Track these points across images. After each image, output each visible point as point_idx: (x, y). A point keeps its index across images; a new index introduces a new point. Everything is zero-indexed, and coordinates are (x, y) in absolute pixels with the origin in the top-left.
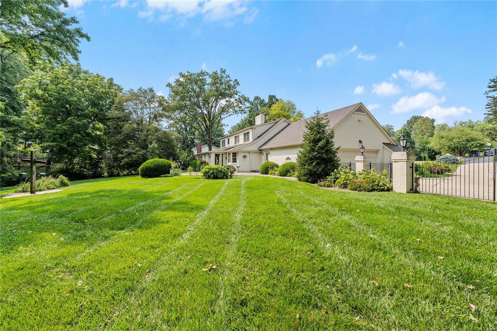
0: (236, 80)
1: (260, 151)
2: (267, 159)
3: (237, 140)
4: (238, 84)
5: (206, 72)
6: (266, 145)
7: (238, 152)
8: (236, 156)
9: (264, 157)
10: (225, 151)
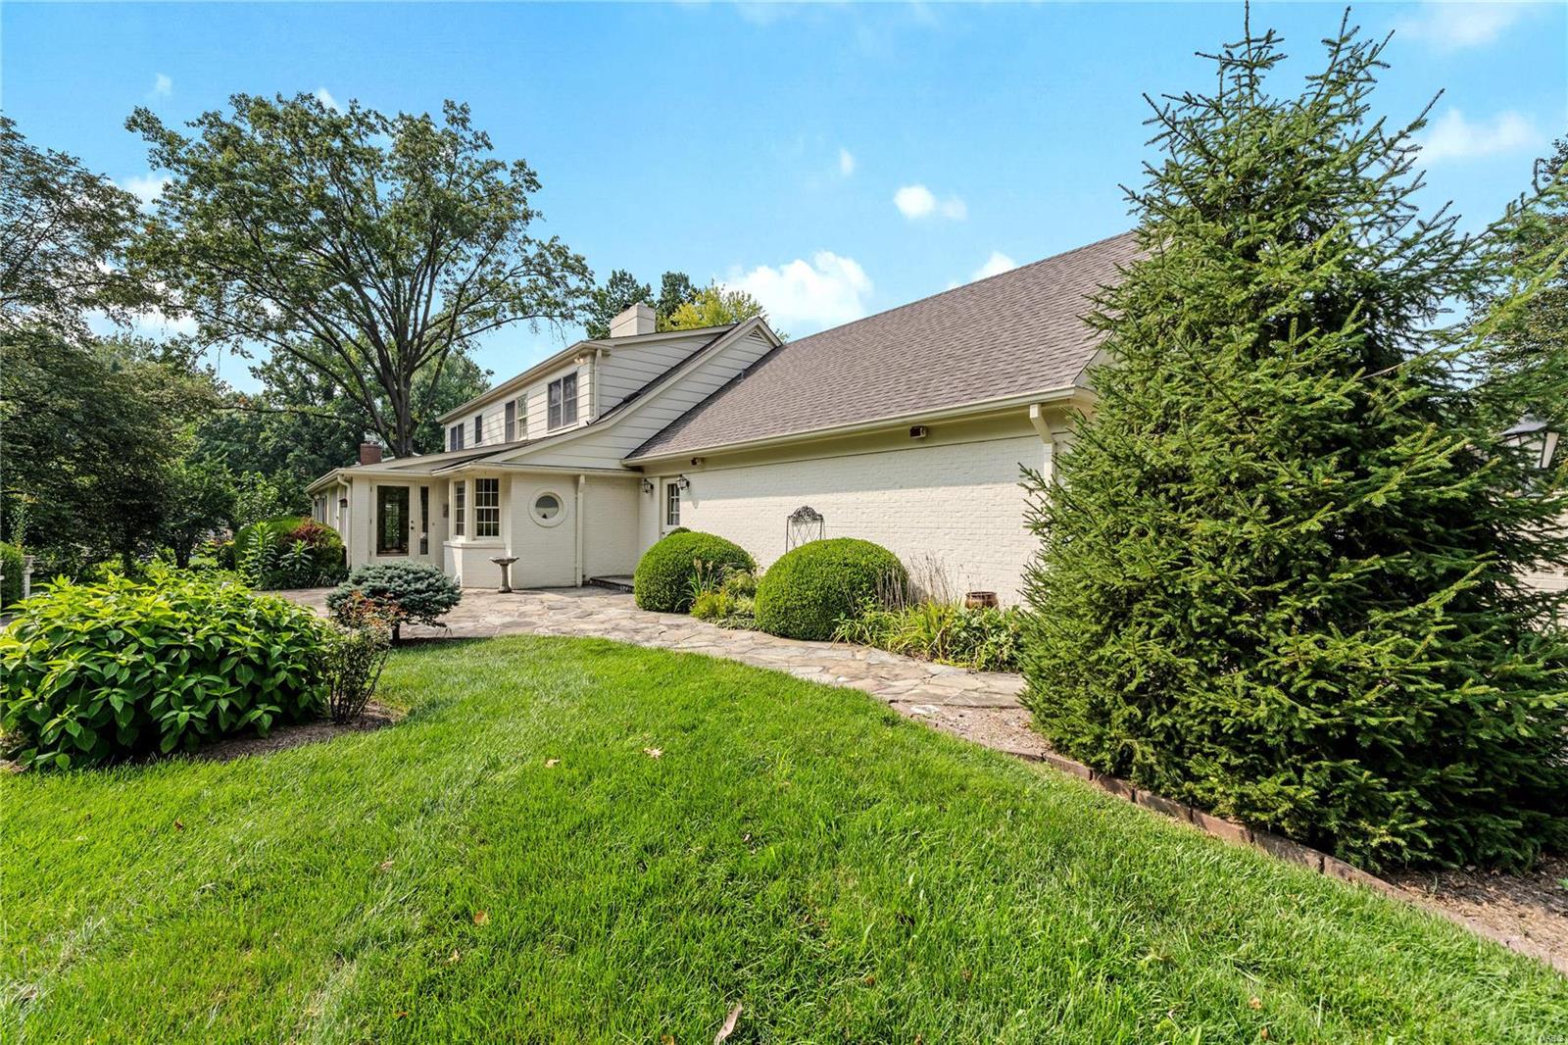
0: (521, 165)
1: (637, 474)
2: (672, 518)
3: (517, 418)
4: (532, 182)
5: (377, 116)
6: (667, 440)
7: (508, 475)
8: (496, 497)
9: (655, 504)
10: (436, 474)
